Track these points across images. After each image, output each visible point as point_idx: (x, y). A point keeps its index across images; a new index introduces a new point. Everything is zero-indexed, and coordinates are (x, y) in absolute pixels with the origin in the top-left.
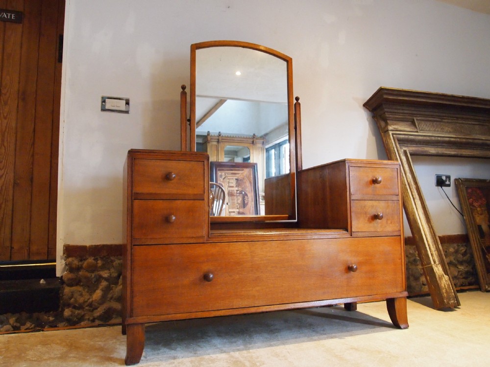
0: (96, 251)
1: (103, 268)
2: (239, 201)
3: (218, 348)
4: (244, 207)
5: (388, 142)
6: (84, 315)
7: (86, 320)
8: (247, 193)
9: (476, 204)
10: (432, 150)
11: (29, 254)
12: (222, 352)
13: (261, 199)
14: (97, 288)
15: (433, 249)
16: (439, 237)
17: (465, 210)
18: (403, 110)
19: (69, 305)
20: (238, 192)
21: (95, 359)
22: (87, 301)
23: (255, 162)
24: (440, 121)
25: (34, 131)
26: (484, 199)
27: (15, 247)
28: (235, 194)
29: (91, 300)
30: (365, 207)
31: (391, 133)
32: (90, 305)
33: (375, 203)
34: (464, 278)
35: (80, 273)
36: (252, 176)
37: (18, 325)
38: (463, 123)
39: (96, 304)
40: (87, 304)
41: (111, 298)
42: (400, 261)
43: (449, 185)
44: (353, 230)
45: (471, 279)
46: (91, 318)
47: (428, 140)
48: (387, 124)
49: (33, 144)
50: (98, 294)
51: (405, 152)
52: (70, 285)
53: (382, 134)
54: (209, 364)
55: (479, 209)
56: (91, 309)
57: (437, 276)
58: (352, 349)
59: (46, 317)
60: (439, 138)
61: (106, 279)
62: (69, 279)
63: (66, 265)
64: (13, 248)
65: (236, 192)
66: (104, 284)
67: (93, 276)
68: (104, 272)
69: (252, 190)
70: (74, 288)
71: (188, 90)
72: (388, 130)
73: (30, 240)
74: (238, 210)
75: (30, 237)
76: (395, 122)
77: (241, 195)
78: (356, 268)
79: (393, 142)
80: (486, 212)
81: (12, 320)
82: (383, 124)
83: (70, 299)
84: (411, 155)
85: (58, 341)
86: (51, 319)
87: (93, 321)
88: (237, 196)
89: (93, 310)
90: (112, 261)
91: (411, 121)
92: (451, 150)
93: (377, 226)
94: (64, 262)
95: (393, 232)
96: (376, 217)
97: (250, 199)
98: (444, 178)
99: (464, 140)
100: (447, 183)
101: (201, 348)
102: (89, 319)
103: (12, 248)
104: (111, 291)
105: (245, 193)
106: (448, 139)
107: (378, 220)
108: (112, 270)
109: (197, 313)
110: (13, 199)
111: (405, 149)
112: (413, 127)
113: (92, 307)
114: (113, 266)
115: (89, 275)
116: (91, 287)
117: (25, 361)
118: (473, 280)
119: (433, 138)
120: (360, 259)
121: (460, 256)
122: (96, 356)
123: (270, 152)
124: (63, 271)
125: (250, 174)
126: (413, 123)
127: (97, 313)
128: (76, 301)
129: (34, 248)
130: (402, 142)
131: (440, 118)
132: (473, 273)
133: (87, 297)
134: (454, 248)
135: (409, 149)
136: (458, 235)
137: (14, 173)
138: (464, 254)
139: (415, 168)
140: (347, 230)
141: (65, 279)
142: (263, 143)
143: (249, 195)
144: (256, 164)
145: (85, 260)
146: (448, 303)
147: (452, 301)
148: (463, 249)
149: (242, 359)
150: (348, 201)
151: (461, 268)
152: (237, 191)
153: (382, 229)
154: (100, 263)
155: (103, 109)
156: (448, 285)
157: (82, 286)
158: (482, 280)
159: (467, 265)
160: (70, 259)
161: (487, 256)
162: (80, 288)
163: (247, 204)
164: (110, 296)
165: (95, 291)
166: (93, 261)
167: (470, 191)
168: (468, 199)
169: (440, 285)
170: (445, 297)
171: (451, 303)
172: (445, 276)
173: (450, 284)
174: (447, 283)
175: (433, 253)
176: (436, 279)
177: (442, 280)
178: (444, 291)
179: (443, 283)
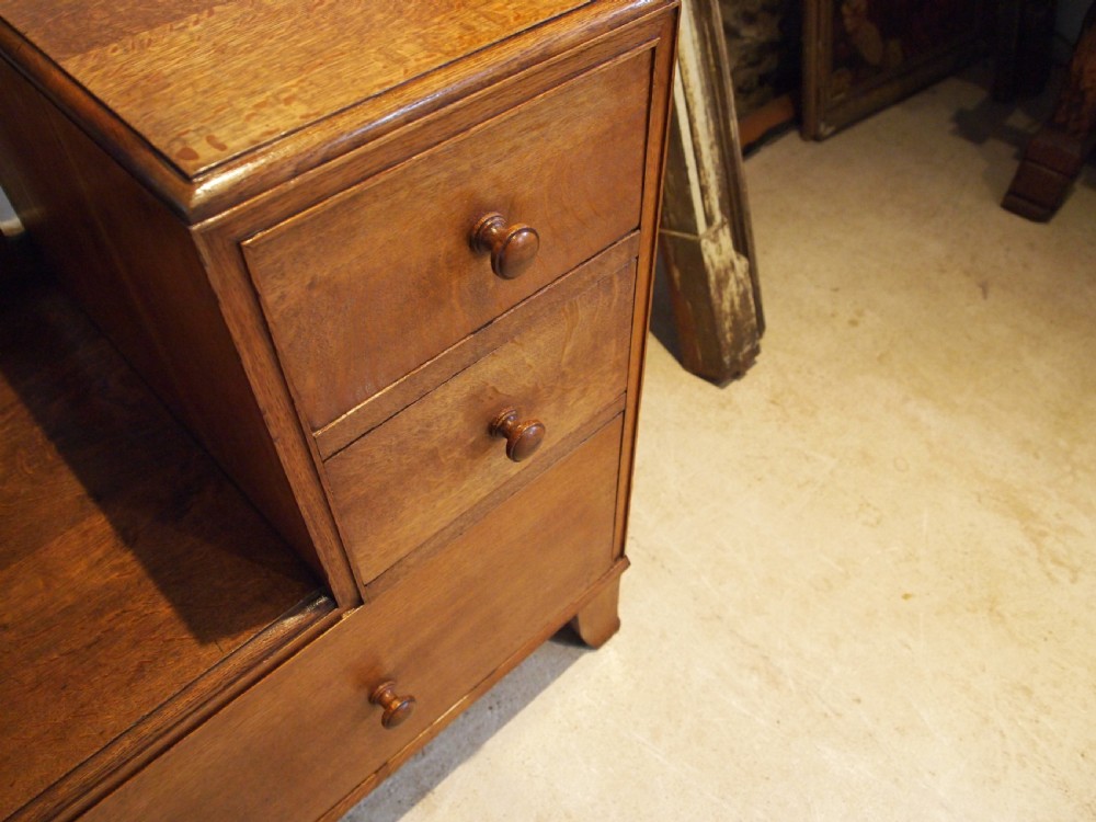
57: (713, 281)
95: (592, 420)
158: (811, 105)
169: (716, 308)
170: (727, 344)
171: (743, 356)
172: (736, 263)
173: (750, 286)
174: (741, 289)
175: (707, 182)
176: (707, 289)
177: (726, 286)
178: (727, 324)
179: (726, 296)
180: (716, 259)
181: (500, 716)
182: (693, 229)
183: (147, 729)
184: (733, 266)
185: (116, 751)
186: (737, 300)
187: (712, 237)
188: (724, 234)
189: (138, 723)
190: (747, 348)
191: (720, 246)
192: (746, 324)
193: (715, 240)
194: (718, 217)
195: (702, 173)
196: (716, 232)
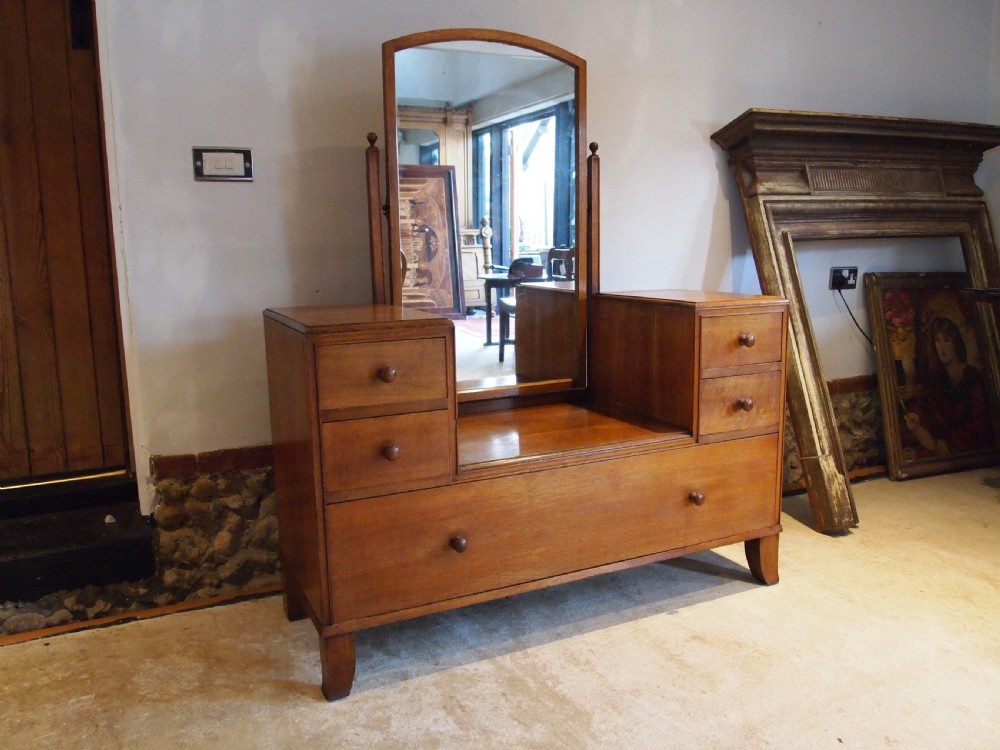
0: (213, 462)
1: (229, 490)
2: (419, 248)
3: (470, 648)
4: (429, 260)
5: (755, 218)
6: (202, 578)
7: (206, 584)
8: (434, 229)
9: (897, 321)
10: (832, 228)
11: (66, 461)
12: (483, 657)
13: (462, 242)
14: (221, 528)
15: (821, 426)
16: (828, 383)
17: (876, 331)
18: (785, 148)
19: (171, 564)
20: (416, 228)
21: (265, 689)
22: (204, 554)
23: (449, 164)
24: (852, 168)
25: (41, 210)
26: (911, 310)
27: (36, 450)
28: (410, 233)
29: (210, 550)
30: (723, 389)
31: (761, 199)
32: (211, 559)
33: (741, 380)
34: (860, 451)
35: (187, 505)
36: (444, 194)
37: (81, 607)
38: (892, 169)
39: (222, 556)
40: (205, 558)
41: (248, 543)
42: (773, 476)
43: (853, 286)
44: (701, 433)
45: (873, 452)
46: (215, 582)
47: (827, 210)
48: (755, 180)
49: (43, 237)
50: (222, 539)
51: (785, 237)
52: (169, 528)
53: (745, 199)
54: (468, 688)
55: (900, 330)
56: (213, 565)
57: (826, 478)
58: (693, 638)
59: (133, 590)
60: (848, 205)
61: (235, 511)
62: (166, 519)
63: (158, 491)
64: (33, 451)
65: (411, 228)
66: (233, 520)
67: (211, 508)
68: (230, 499)
69: (444, 224)
70: (176, 534)
71: (380, 144)
72: (755, 195)
73: (64, 434)
74: (416, 266)
75: (64, 429)
76: (769, 174)
77: (421, 234)
78: (703, 498)
79: (765, 221)
80: (912, 335)
81: (69, 602)
82: (747, 178)
83: (174, 552)
84: (794, 240)
85: (178, 646)
86: (142, 591)
87: (219, 586)
88: (414, 237)
89: (216, 567)
90: (244, 478)
91: (797, 170)
92: (864, 225)
93: (740, 420)
94: (153, 488)
95: (767, 427)
96: (739, 405)
97: (441, 243)
98: (846, 273)
99: (891, 205)
100: (851, 281)
101: (443, 648)
102: (211, 585)
103: (30, 451)
104: (247, 531)
105: (430, 230)
106: (862, 205)
107: (742, 411)
108: (246, 493)
109: (441, 604)
110: (18, 355)
111: (785, 229)
112: (802, 184)
113: (215, 562)
114: (247, 487)
115: (203, 506)
116: (209, 525)
117: (140, 701)
118: (876, 454)
119: (837, 206)
120: (709, 480)
121: (859, 413)
122: (265, 681)
123: (480, 139)
124: (154, 505)
125: (440, 189)
126: (803, 176)
127: (225, 572)
128: (184, 555)
129: (75, 447)
130: (780, 216)
131: (853, 162)
132: (879, 442)
133: (203, 545)
134: (850, 401)
135: (792, 229)
136: (860, 377)
137: (12, 300)
138: (865, 411)
139: (798, 257)
140: (691, 434)
141: (160, 518)
142: (467, 123)
143: (439, 234)
144: (453, 168)
145: (194, 479)
146: (840, 522)
147: (847, 519)
148: (864, 402)
149: (519, 673)
150: (696, 381)
151: (858, 433)
152: (414, 225)
153: (748, 425)
154: (221, 483)
155: (199, 173)
156: (843, 491)
157: (191, 527)
158: (892, 461)
159: (868, 427)
160: (165, 482)
161: (906, 418)
162: (186, 532)
163: (436, 251)
164: (245, 539)
165: (216, 533)
166: (209, 481)
167: (888, 295)
168: (885, 312)
169: (829, 492)
171: (845, 522)
173: (845, 488)
174: (841, 487)
175: (821, 435)
176: (823, 481)
177: (833, 484)
178: (835, 502)
179: (833, 488)
180: (827, 468)
182: (816, 454)
184: (836, 476)
186: (840, 496)
187: (825, 459)
188: (830, 459)
191: (829, 464)
192: (845, 507)
194: (827, 451)
195: (818, 431)
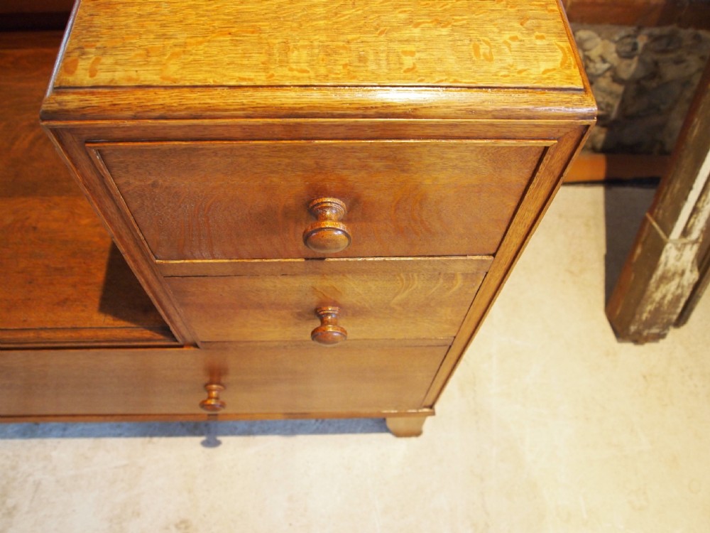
57: (658, 274)
169: (648, 293)
170: (640, 319)
171: (648, 334)
172: (688, 274)
173: (687, 294)
174: (679, 291)
175: (703, 207)
176: (650, 277)
177: (667, 284)
178: (650, 307)
179: (663, 289)
180: (672, 262)
181: (318, 428)
182: (668, 232)
183: (44, 335)
184: (683, 273)
185: (24, 335)
186: (669, 297)
187: (679, 246)
188: (691, 249)
189: (41, 329)
190: (655, 330)
191: (682, 255)
192: (666, 316)
193: (680, 249)
194: (695, 234)
195: (703, 198)
196: (685, 245)
